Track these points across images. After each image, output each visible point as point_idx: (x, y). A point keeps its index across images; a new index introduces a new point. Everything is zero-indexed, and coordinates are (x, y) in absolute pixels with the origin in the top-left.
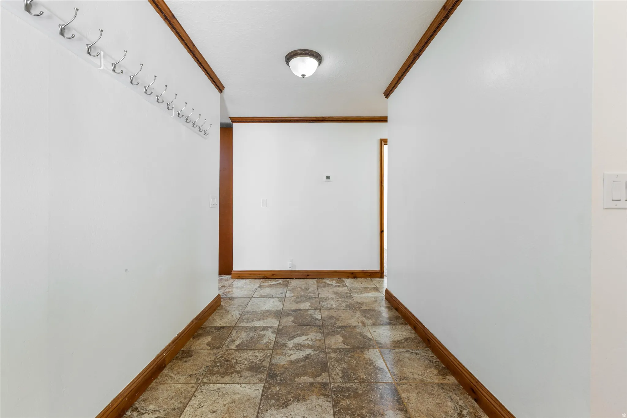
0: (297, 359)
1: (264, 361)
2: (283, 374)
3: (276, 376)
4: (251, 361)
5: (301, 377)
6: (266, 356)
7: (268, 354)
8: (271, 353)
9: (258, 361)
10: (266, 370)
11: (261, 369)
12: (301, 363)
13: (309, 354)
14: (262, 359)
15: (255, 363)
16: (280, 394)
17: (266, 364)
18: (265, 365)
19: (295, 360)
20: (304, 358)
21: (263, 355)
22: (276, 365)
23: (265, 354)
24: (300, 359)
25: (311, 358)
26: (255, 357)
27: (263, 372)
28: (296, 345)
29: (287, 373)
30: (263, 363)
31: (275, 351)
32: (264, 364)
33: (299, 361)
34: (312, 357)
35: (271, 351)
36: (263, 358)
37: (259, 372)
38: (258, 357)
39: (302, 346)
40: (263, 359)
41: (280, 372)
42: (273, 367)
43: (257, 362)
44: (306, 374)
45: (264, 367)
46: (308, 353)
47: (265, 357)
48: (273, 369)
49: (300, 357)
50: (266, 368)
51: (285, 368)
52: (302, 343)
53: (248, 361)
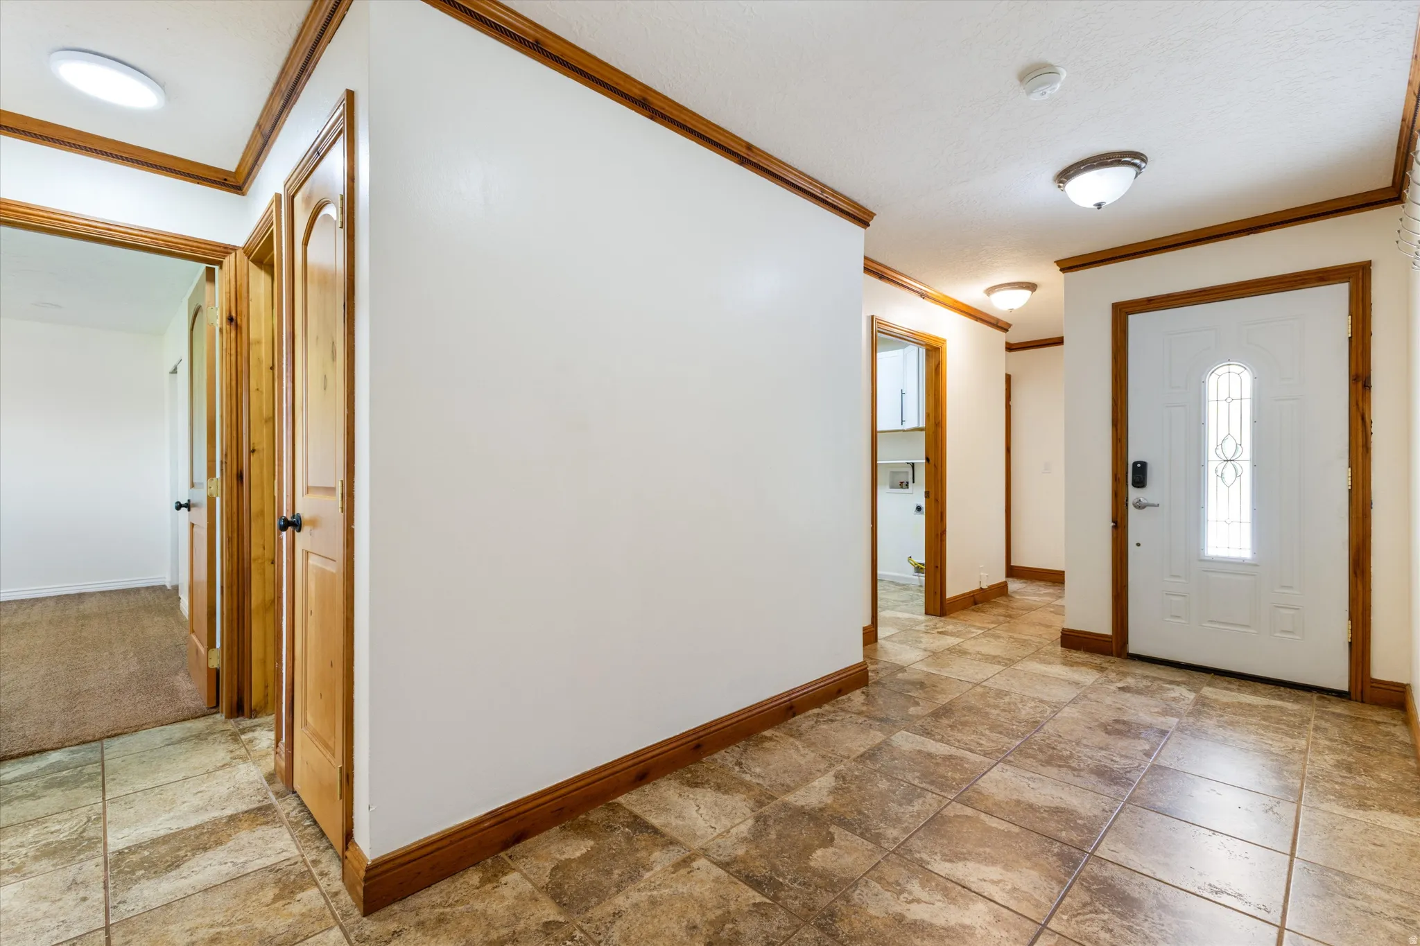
0: (986, 865)
1: (1085, 905)
2: (1042, 852)
3: (1059, 855)
4: (1125, 923)
5: (1003, 830)
6: (1075, 916)
7: (1065, 917)
8: (1056, 917)
9: (1103, 913)
10: (1084, 880)
11: (1095, 887)
12: (985, 852)
13: (945, 860)
14: (1091, 912)
15: (1114, 912)
16: (1062, 825)
17: (1079, 895)
18: (1083, 892)
19: (993, 865)
20: (966, 859)
21: (1083, 922)
22: (1053, 878)
23: (1077, 922)
24: (979, 862)
25: (950, 850)
26: (1112, 931)
27: (1093, 878)
28: (961, 900)
29: (1032, 849)
30: (1088, 899)
31: (1041, 917)
32: (1086, 897)
33: (986, 858)
34: (946, 851)
35: (1053, 924)
36: (1085, 914)
37: (1102, 882)
38: (1102, 924)
39: (945, 889)
40: (1086, 910)
41: (1047, 858)
42: (1063, 876)
43: (1106, 910)
44: (989, 830)
45: (1088, 889)
46: (948, 865)
47: (1079, 914)
48: (1062, 870)
49: (977, 865)
50: (1082, 884)
51: (1029, 860)
52: (939, 897)
53: (1138, 928)
